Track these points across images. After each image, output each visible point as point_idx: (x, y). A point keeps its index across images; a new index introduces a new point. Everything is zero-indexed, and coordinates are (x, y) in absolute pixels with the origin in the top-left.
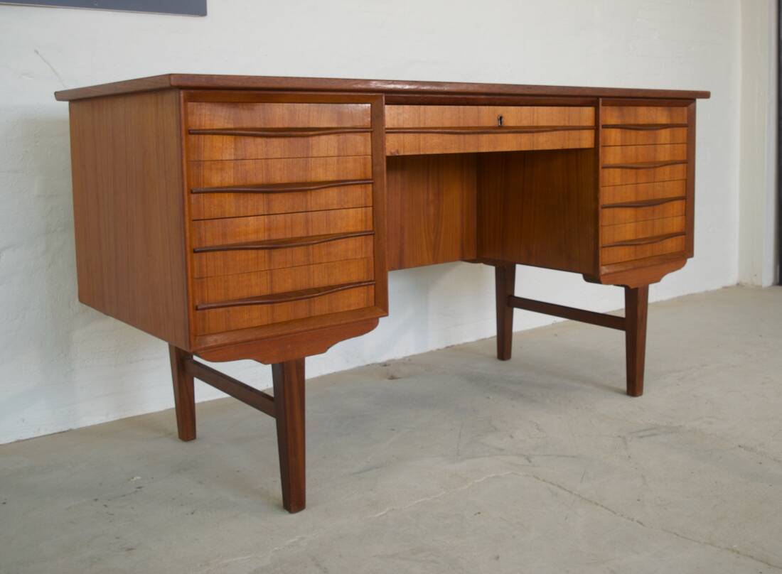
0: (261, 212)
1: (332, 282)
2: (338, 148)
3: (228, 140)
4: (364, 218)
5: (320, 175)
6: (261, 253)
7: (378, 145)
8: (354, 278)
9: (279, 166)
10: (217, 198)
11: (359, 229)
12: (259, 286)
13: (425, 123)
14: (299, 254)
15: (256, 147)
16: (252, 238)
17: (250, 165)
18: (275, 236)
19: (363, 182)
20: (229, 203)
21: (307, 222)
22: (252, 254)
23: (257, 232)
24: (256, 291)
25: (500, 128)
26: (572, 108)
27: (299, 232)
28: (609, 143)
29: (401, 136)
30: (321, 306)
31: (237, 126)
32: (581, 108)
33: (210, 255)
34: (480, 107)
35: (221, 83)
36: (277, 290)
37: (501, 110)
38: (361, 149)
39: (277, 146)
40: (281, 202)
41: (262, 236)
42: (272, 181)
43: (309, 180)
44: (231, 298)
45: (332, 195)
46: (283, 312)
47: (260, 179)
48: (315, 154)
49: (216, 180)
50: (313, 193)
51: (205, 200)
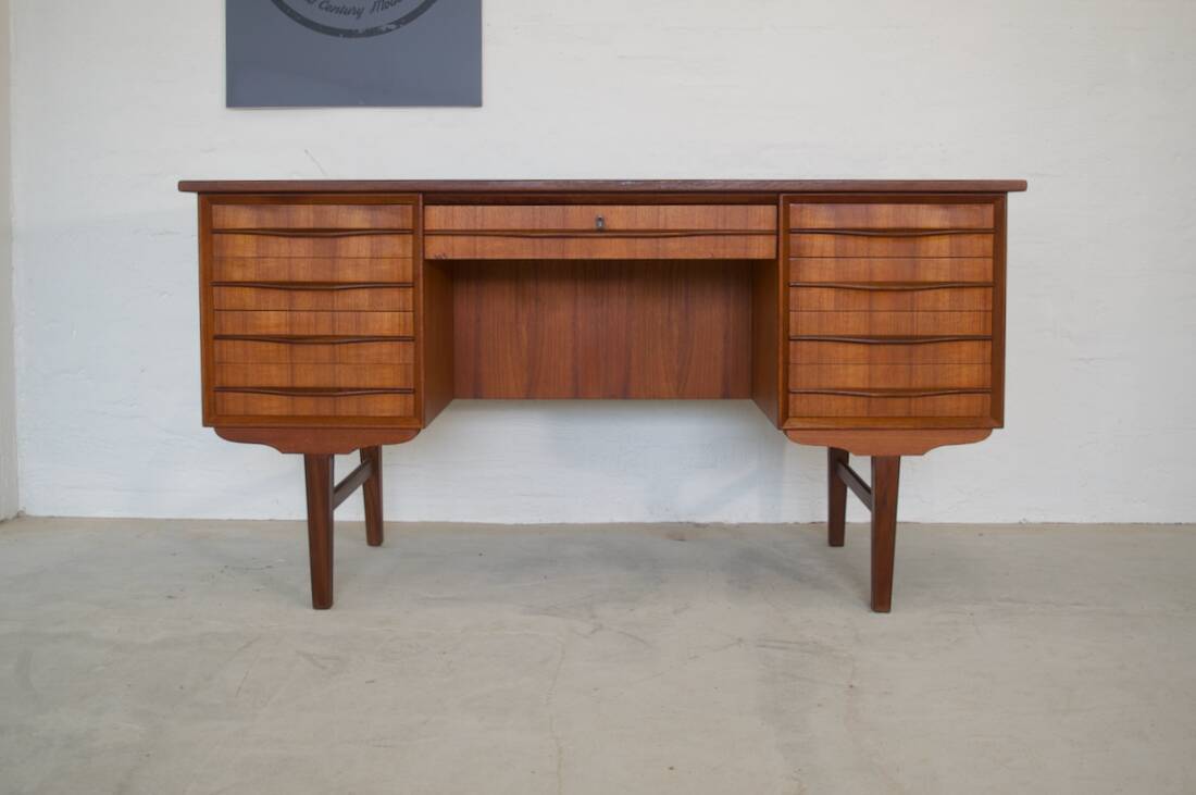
0: (282, 308)
1: (362, 385)
2: (372, 251)
3: (251, 239)
4: (402, 323)
5: (349, 275)
6: (283, 346)
7: (419, 248)
8: (388, 384)
9: (302, 265)
10: (237, 291)
11: (396, 333)
12: (278, 377)
13: (482, 225)
14: (324, 351)
15: (281, 246)
16: (273, 331)
17: (271, 263)
18: (297, 332)
19: (400, 285)
20: (249, 297)
21: (333, 320)
22: (272, 346)
23: (278, 326)
24: (276, 383)
25: (603, 232)
26: (729, 207)
27: (324, 330)
28: (807, 252)
29: (450, 238)
30: (348, 407)
31: (260, 226)
32: (750, 207)
33: (230, 343)
34: (566, 207)
35: (225, 188)
36: (299, 383)
37: (600, 210)
38: (398, 251)
39: (302, 246)
40: (304, 300)
41: (284, 331)
42: (295, 279)
43: (336, 280)
44: (249, 385)
45: (363, 297)
46: (306, 406)
47: (283, 277)
48: (343, 255)
49: (237, 276)
50: (341, 293)
51: (225, 291)
